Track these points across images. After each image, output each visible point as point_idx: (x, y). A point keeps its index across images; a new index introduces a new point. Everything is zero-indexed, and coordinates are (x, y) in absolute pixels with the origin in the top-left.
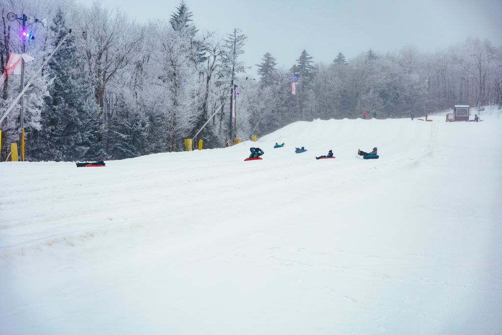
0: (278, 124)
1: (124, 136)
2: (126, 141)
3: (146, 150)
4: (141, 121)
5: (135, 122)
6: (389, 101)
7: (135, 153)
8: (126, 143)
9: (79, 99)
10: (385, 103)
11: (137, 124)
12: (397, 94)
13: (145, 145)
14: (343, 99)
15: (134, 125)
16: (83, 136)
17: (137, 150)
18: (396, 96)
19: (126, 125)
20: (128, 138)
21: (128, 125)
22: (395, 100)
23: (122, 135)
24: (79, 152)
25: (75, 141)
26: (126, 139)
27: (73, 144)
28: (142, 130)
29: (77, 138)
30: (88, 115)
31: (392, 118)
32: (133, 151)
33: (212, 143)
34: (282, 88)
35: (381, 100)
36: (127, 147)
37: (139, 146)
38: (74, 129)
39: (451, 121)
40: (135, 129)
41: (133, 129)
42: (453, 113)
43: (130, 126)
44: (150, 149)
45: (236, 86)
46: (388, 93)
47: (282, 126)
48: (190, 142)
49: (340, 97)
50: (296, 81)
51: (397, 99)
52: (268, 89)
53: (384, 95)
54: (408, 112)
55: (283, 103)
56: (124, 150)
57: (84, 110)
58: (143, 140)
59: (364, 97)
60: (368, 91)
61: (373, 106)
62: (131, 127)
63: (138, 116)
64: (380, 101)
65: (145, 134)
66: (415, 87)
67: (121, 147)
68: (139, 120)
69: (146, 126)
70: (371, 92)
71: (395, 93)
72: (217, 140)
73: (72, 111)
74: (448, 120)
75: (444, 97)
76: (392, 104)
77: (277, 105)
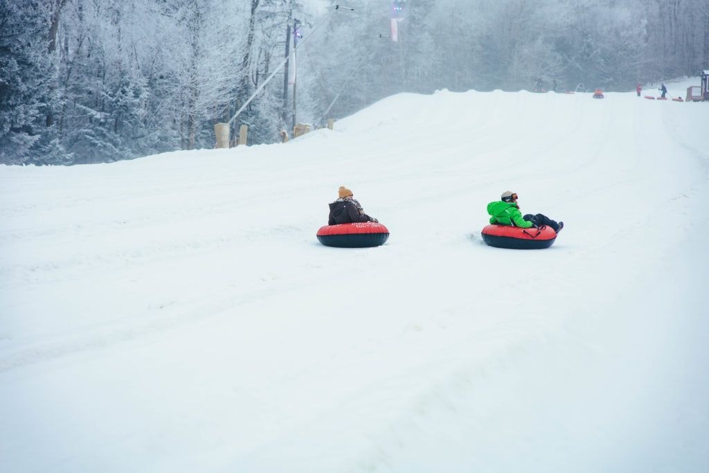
0: (363, 97)
1: (98, 115)
2: (101, 124)
3: (142, 142)
4: (132, 85)
5: (121, 87)
6: (573, 58)
7: (121, 150)
8: (101, 128)
9: (20, 39)
10: (565, 62)
11: (124, 92)
12: (589, 46)
13: (139, 134)
14: (486, 53)
15: (119, 93)
16: (26, 113)
17: (123, 144)
18: (587, 50)
19: (103, 93)
20: (106, 118)
21: (107, 93)
22: (585, 57)
23: (93, 112)
24: (18, 144)
25: (12, 122)
26: (102, 120)
27: (7, 129)
28: (133, 104)
29: (16, 116)
30: (38, 71)
31: (579, 90)
32: (116, 145)
33: (259, 132)
34: (369, 29)
35: (559, 57)
36: (104, 136)
37: (128, 135)
38: (9, 99)
39: (696, 100)
40: (122, 102)
41: (117, 101)
42: (700, 85)
43: (110, 95)
44: (148, 141)
45: (297, 21)
46: (570, 43)
47: (369, 102)
48: (226, 129)
49: (479, 47)
50: (396, 15)
51: (588, 55)
52: (343, 30)
53: (562, 46)
54: (608, 80)
55: (371, 56)
56: (99, 142)
57: (31, 60)
58: (136, 123)
59: (526, 51)
60: (534, 39)
61: (543, 67)
62: (112, 96)
63: (128, 76)
64: (555, 57)
65: (141, 112)
66: (622, 34)
67: (93, 136)
68: (127, 84)
69: (141, 96)
70: (539, 42)
71: (585, 45)
72: (268, 127)
73: (7, 63)
74: (690, 97)
75: (674, 53)
76: (578, 65)
77: (360, 60)
